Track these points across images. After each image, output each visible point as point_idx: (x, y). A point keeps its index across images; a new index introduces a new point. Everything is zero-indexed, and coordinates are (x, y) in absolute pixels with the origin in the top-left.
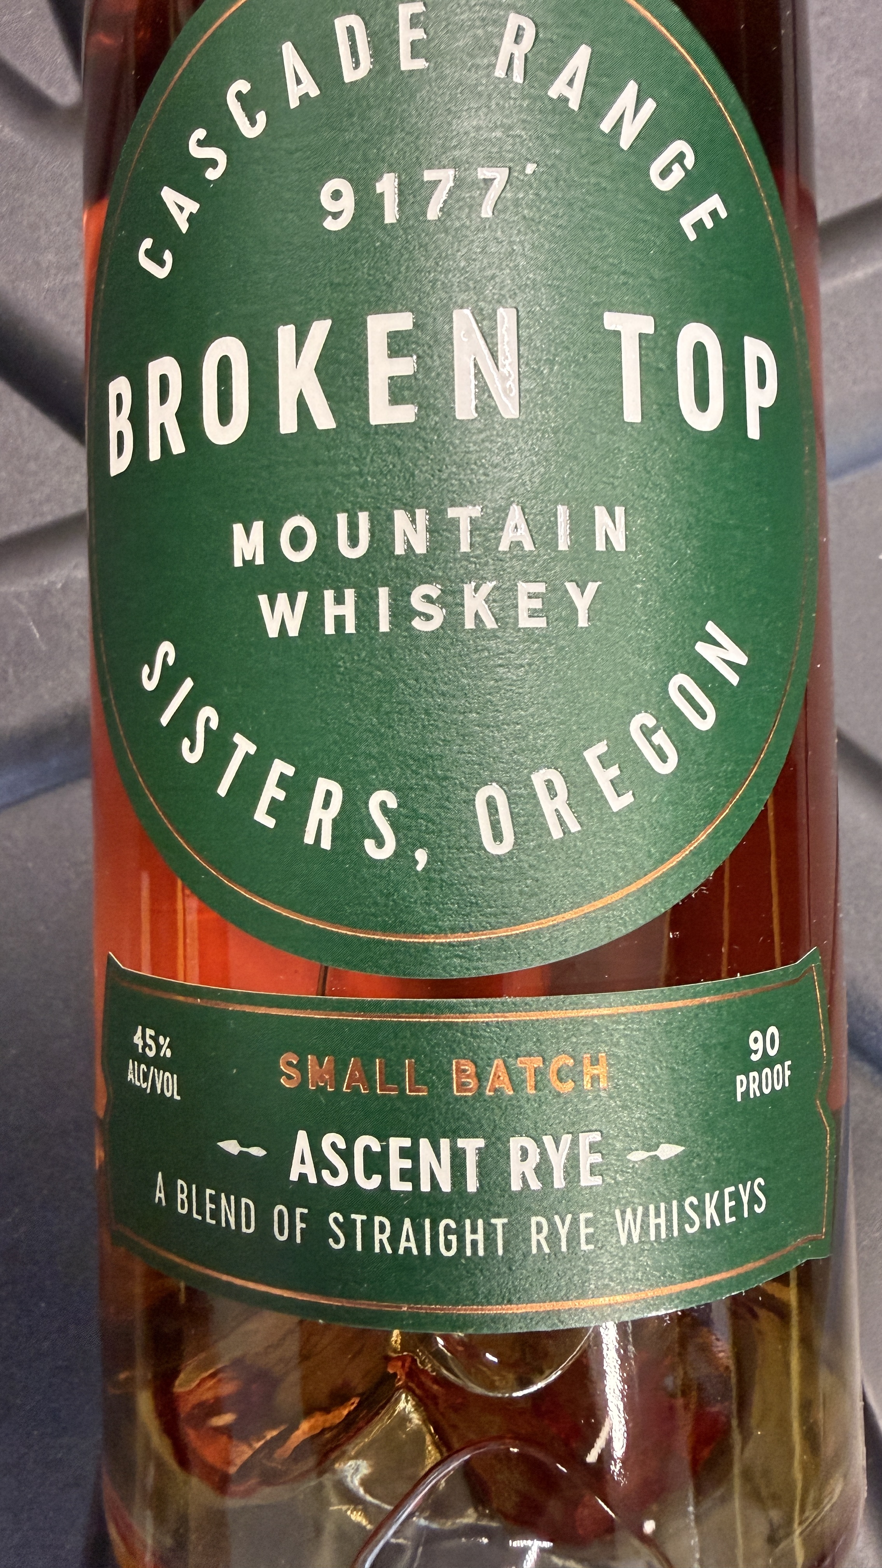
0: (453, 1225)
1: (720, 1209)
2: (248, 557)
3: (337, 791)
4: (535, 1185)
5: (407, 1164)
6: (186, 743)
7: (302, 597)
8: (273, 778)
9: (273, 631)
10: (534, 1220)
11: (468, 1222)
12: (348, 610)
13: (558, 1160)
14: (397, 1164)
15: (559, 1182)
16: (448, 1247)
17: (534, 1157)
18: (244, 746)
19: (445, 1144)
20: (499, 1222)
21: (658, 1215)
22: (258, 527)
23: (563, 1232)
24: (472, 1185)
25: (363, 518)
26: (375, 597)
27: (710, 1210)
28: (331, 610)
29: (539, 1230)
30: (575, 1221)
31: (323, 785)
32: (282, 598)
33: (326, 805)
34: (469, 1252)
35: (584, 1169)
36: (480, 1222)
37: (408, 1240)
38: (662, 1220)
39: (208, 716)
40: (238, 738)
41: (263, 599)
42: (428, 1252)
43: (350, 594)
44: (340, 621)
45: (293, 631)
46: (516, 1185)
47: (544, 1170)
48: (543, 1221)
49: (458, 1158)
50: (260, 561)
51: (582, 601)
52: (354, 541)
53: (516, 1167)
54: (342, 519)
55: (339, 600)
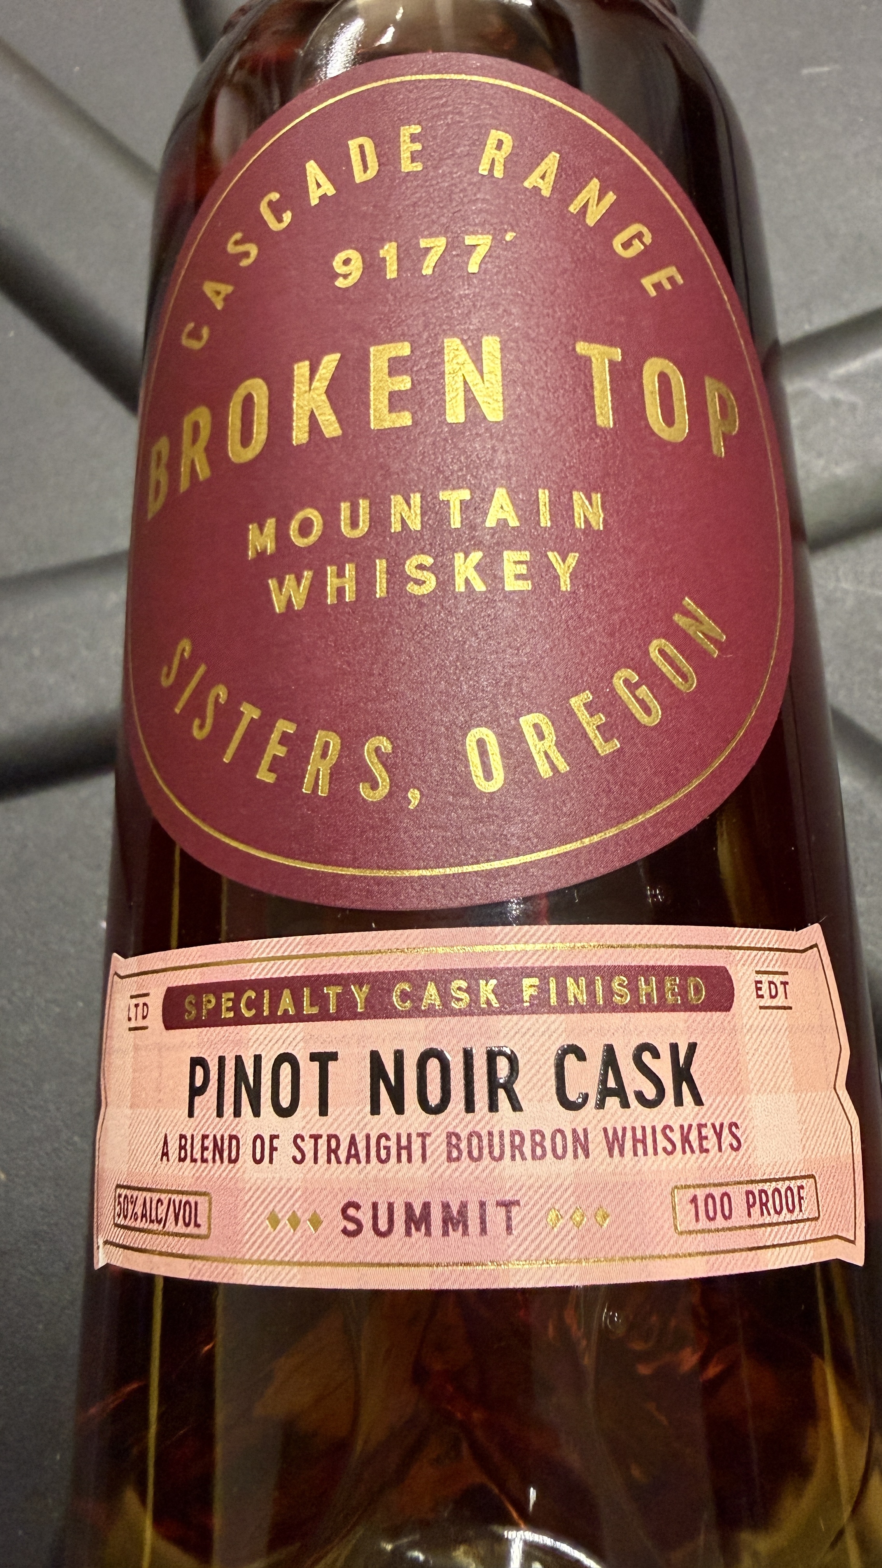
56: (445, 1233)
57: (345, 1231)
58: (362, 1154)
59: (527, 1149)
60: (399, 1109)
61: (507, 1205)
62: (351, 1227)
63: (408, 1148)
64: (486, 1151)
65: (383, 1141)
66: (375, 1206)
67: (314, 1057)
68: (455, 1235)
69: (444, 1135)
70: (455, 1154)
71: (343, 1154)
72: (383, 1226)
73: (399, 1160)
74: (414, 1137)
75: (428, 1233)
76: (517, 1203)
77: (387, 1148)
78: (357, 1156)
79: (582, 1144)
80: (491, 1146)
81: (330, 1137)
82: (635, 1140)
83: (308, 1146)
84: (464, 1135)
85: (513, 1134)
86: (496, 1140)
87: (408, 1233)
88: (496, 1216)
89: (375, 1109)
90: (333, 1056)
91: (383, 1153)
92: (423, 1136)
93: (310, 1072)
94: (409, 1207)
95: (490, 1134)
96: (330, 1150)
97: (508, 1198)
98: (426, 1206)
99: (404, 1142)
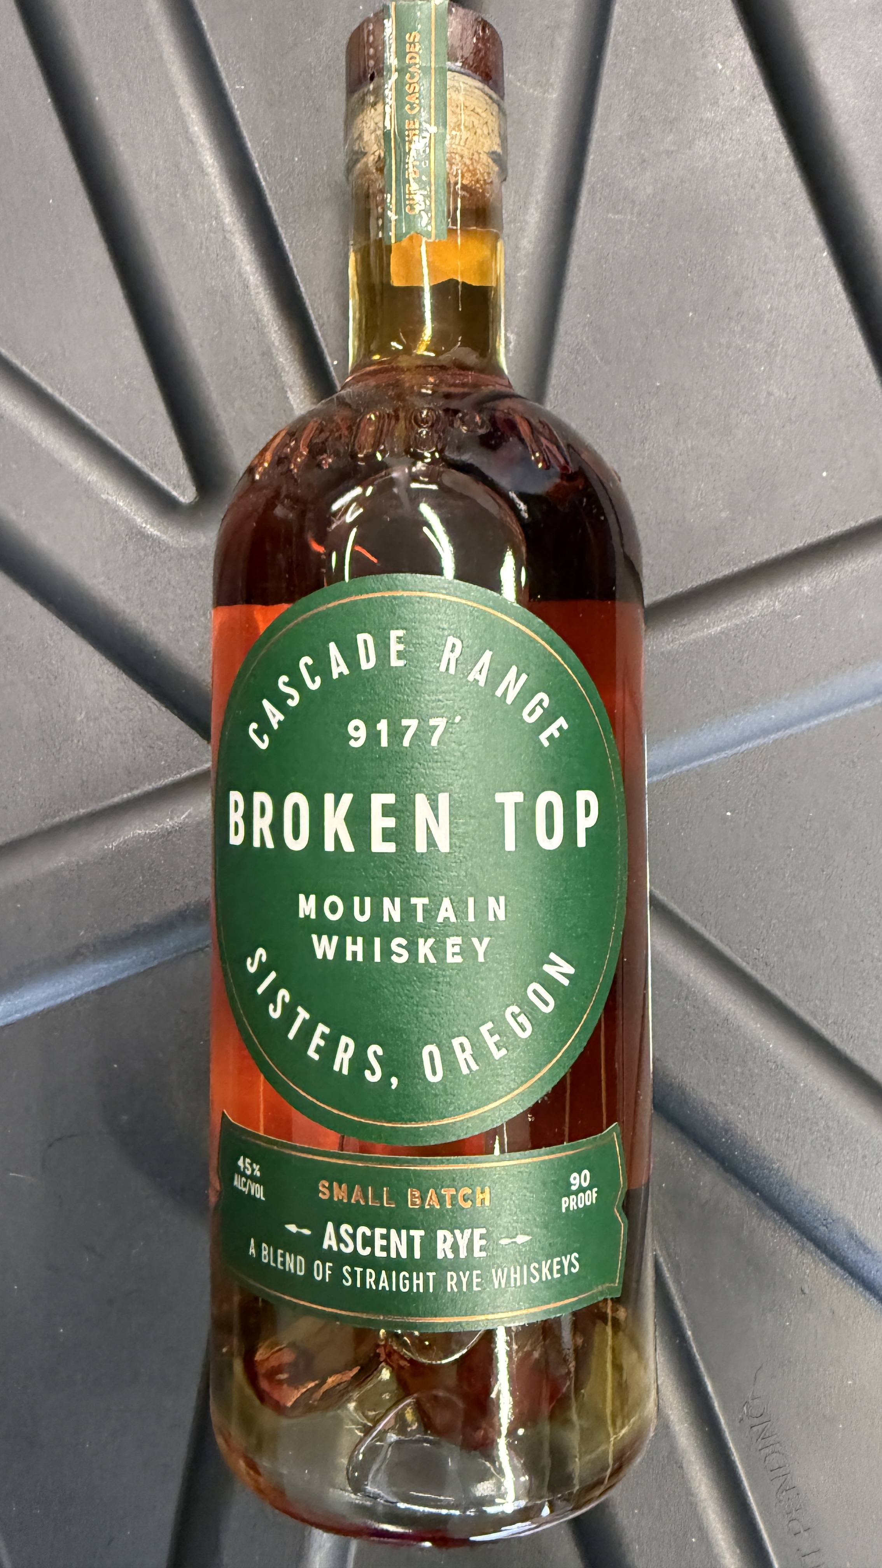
0: (407, 1275)
1: (551, 1270)
2: (307, 914)
3: (352, 1044)
4: (450, 1256)
5: (384, 1242)
6: (271, 1007)
7: (335, 939)
8: (318, 1033)
9: (319, 956)
10: (449, 1274)
11: (415, 1274)
12: (359, 948)
13: (463, 1244)
14: (379, 1242)
15: (463, 1254)
16: (404, 1286)
17: (450, 1240)
18: (303, 1015)
19: (404, 1232)
20: (431, 1275)
21: (515, 1273)
22: (313, 897)
23: (464, 1280)
24: (417, 1255)
25: (368, 900)
26: (373, 943)
27: (545, 1270)
28: (350, 948)
29: (452, 1279)
30: (471, 1275)
31: (344, 1040)
32: (325, 938)
33: (346, 1050)
34: (415, 1290)
35: (476, 1248)
36: (421, 1274)
37: (384, 1282)
38: (518, 1276)
39: (283, 994)
40: (300, 1009)
41: (314, 937)
42: (394, 1289)
43: (360, 940)
44: (355, 954)
45: (330, 956)
46: (440, 1256)
47: (455, 1248)
48: (454, 1275)
49: (410, 1240)
50: (313, 916)
51: (481, 949)
52: (362, 912)
53: (440, 1245)
54: (357, 900)
55: (354, 943)
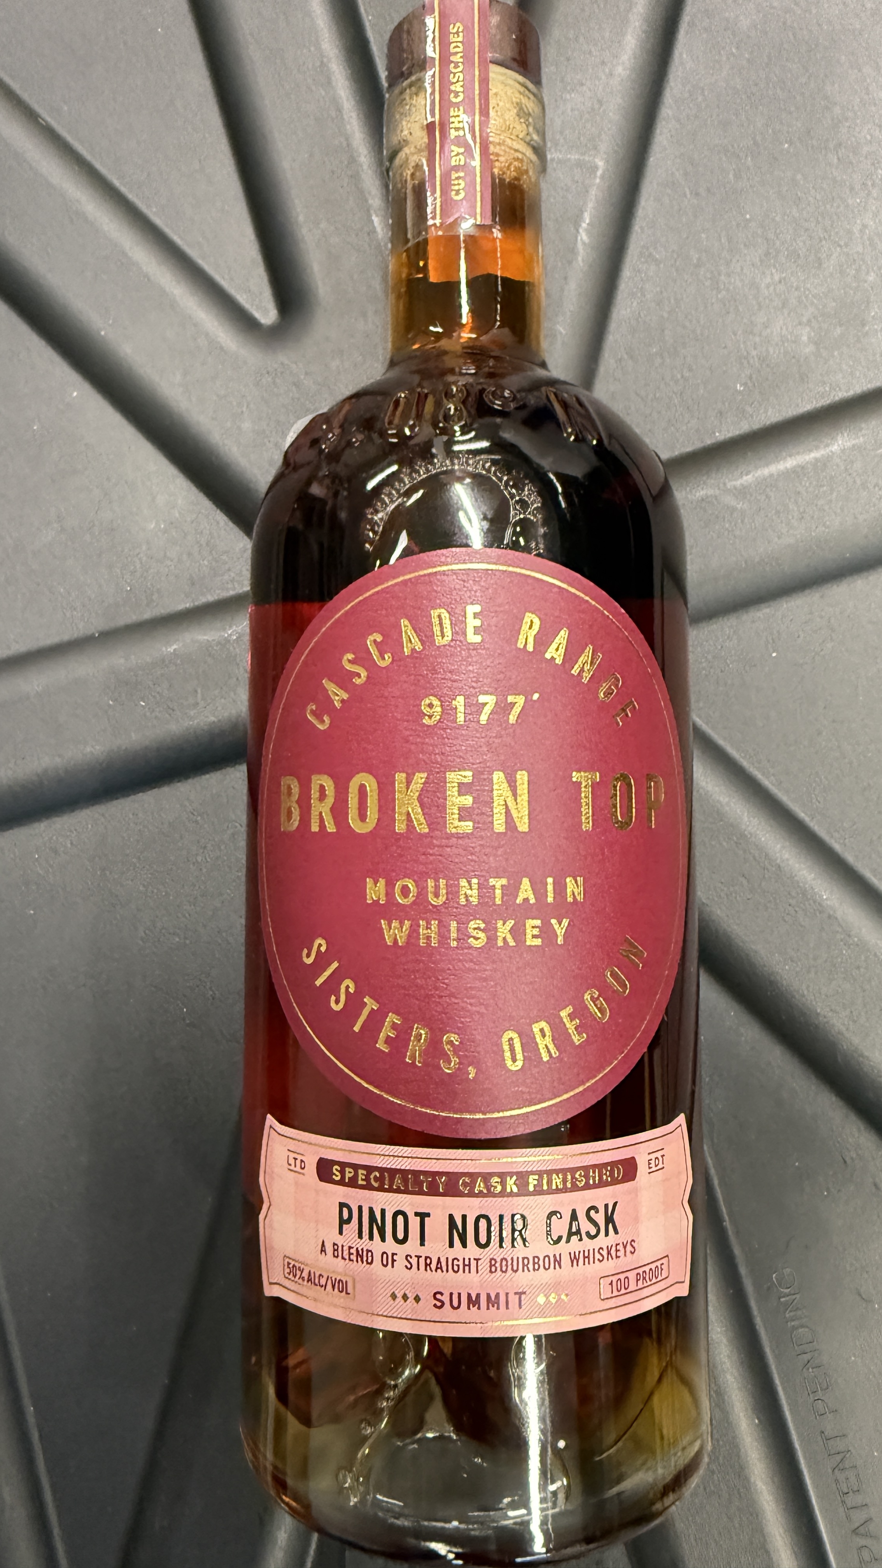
56: (488, 1308)
57: (435, 1306)
58: (444, 1269)
59: (531, 1266)
60: (464, 1245)
61: (520, 1294)
62: (439, 1304)
63: (469, 1265)
64: (510, 1267)
65: (456, 1262)
66: (451, 1294)
67: (417, 1214)
68: (493, 1309)
69: (488, 1260)
70: (493, 1269)
71: (433, 1266)
72: (455, 1304)
73: (464, 1272)
74: (472, 1260)
75: (479, 1308)
76: (525, 1293)
77: (458, 1266)
78: (441, 1268)
79: (558, 1262)
80: (512, 1264)
81: (426, 1258)
82: (585, 1257)
83: (414, 1261)
84: (498, 1260)
85: (523, 1259)
86: (515, 1263)
87: (469, 1308)
88: (514, 1300)
89: (451, 1245)
90: (428, 1215)
91: (456, 1268)
92: (477, 1260)
93: (414, 1223)
94: (469, 1295)
95: (512, 1259)
96: (426, 1265)
97: (520, 1290)
98: (478, 1296)
99: (467, 1262)
